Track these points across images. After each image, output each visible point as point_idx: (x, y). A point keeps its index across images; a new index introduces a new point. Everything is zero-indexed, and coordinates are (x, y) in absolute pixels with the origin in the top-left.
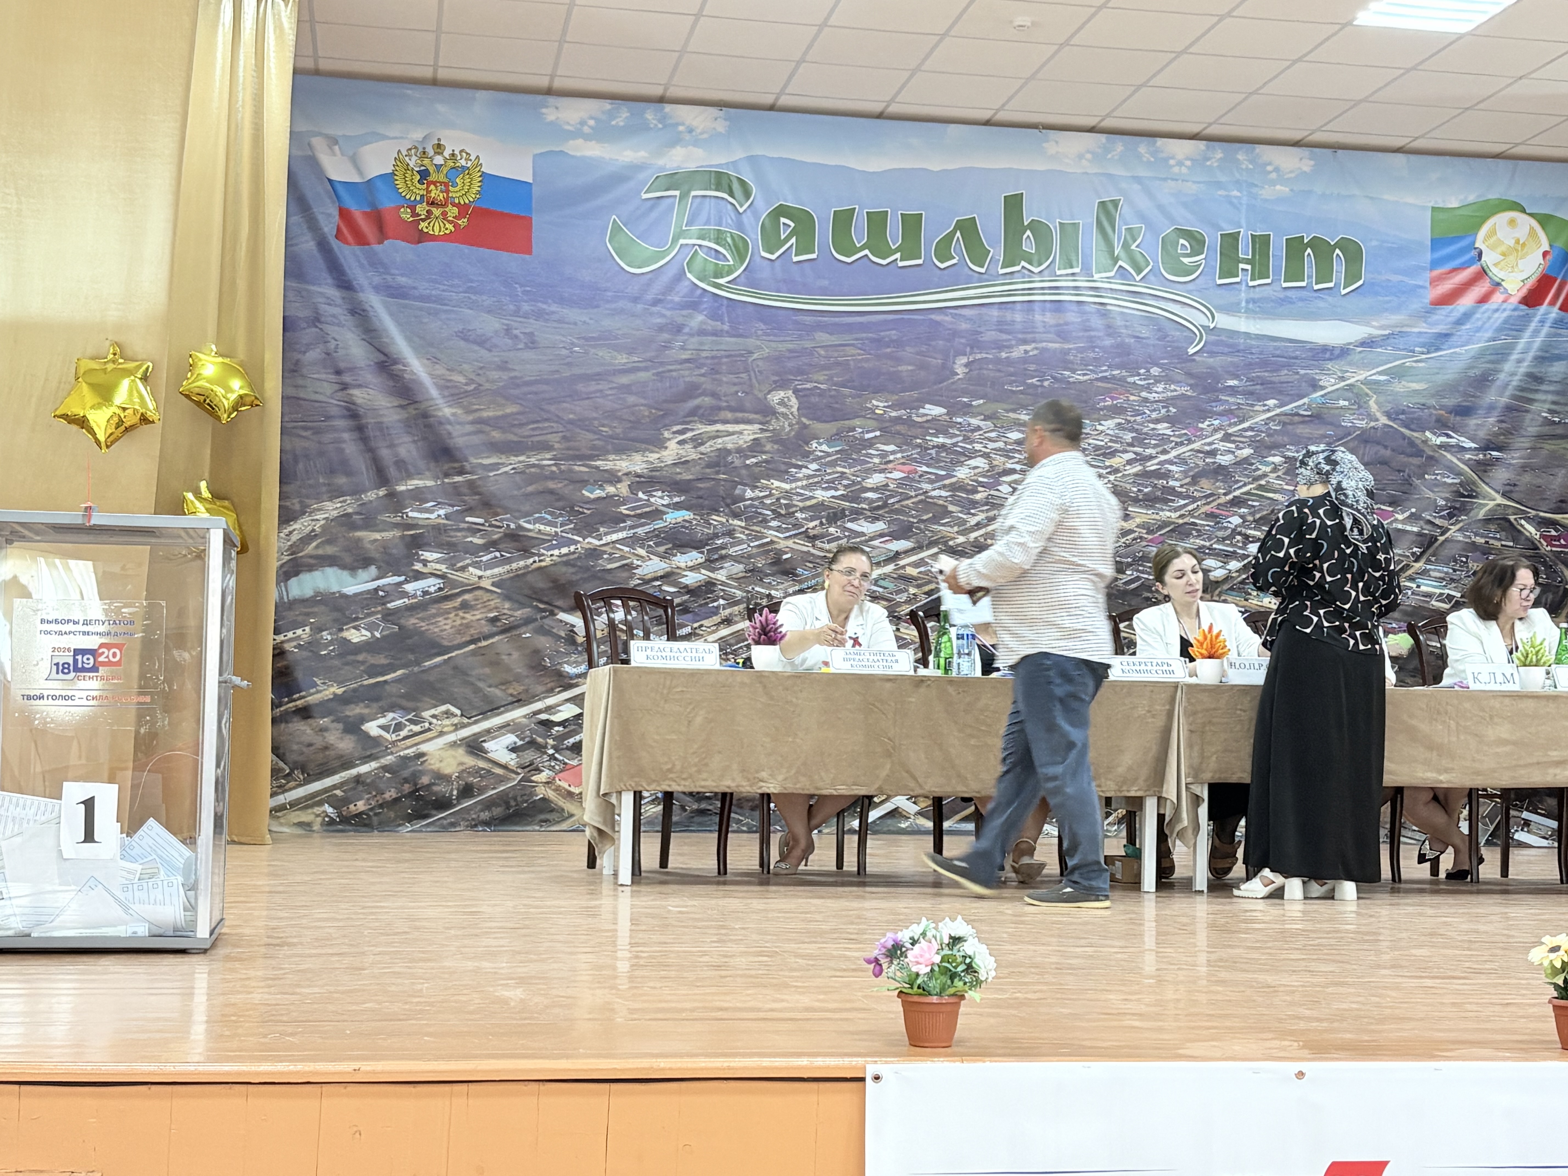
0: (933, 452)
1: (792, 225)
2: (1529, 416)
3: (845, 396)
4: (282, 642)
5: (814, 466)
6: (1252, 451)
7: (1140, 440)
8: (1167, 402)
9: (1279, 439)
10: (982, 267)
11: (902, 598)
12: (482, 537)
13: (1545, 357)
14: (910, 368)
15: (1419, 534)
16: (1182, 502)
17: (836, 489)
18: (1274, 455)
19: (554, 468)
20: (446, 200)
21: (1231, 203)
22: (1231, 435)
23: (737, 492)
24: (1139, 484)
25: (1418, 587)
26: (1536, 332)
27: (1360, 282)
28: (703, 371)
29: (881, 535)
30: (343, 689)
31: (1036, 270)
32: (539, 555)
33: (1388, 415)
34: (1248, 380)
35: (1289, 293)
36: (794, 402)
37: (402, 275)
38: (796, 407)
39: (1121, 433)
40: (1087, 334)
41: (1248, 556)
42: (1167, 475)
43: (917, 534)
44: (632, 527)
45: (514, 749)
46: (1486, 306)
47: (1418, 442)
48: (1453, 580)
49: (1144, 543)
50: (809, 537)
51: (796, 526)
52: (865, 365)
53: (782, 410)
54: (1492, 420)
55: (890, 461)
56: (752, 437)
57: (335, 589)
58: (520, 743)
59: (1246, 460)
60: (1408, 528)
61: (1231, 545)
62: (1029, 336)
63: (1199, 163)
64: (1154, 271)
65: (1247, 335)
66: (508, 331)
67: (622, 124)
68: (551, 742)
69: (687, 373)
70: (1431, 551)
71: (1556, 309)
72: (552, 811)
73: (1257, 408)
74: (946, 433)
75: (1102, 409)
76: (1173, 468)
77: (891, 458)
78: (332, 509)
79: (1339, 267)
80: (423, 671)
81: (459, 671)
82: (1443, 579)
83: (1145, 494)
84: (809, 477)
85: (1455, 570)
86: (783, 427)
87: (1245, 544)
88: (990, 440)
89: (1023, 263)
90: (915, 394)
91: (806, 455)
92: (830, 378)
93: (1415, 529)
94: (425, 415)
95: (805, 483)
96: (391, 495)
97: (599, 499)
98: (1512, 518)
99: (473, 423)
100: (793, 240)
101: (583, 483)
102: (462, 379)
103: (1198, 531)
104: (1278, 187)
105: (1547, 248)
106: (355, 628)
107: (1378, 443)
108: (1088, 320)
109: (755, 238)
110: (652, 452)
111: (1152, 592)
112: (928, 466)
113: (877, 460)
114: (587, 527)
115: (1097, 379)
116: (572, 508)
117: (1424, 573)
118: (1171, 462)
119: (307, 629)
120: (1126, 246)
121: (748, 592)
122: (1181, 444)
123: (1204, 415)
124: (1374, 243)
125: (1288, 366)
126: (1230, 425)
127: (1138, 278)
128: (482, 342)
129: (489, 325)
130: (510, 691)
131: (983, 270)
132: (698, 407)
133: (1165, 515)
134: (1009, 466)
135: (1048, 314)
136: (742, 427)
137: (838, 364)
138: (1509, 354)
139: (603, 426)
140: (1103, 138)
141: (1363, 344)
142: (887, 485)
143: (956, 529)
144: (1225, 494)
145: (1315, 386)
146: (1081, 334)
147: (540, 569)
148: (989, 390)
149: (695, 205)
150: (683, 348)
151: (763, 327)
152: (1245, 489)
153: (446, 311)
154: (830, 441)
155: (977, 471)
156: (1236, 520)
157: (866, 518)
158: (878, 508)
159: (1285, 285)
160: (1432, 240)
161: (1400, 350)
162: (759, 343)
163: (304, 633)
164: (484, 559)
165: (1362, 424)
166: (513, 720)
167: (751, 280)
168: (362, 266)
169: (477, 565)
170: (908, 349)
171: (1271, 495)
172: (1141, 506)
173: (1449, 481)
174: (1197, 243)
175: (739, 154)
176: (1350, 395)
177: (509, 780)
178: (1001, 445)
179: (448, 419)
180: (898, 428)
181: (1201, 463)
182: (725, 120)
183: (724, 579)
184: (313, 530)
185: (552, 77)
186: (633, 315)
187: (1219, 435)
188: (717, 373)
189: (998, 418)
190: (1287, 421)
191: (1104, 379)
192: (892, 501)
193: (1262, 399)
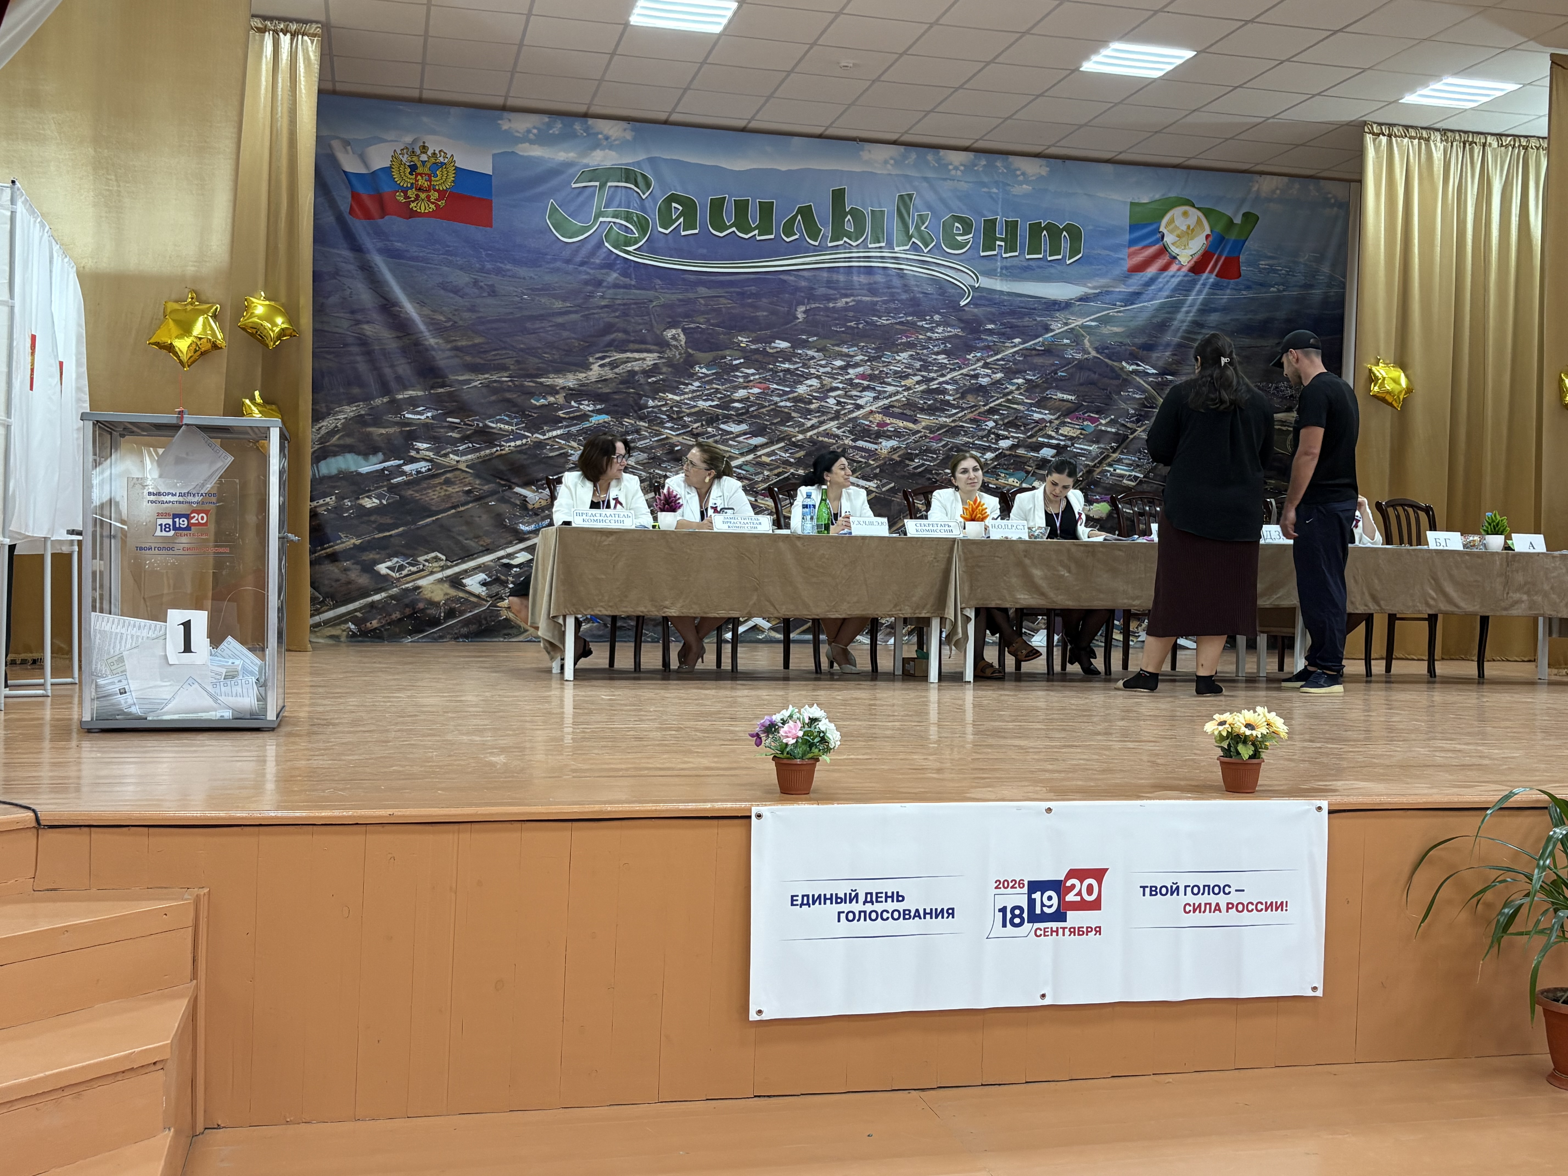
0: (781, 374)
1: (681, 208)
3: (719, 334)
4: (316, 507)
5: (697, 384)
6: (1003, 375)
7: (925, 367)
8: (945, 340)
9: (1021, 366)
10: (816, 241)
11: (759, 478)
12: (458, 433)
13: (1206, 309)
14: (765, 313)
15: (1116, 434)
16: (954, 411)
17: (713, 401)
18: (1018, 378)
19: (510, 384)
20: (429, 187)
21: (991, 197)
22: (988, 363)
24: (925, 399)
25: (1115, 470)
26: (1200, 292)
27: (1080, 255)
28: (617, 314)
30: (360, 541)
31: (854, 244)
32: (500, 446)
33: (1097, 350)
34: (1001, 324)
35: (1031, 263)
36: (682, 337)
37: (398, 241)
38: (684, 341)
39: (912, 362)
40: (890, 290)
41: (999, 449)
42: (944, 392)
43: (770, 433)
44: (566, 427)
45: (484, 584)
46: (1166, 273)
47: (1117, 369)
48: (1138, 466)
49: (928, 440)
50: (693, 434)
51: (685, 426)
52: (733, 311)
53: (674, 343)
54: (1167, 354)
55: (751, 381)
56: (652, 362)
57: (353, 469)
58: (489, 580)
59: (999, 382)
60: (1109, 429)
61: (988, 441)
62: (849, 292)
63: (969, 168)
64: (938, 246)
65: (1001, 292)
66: (476, 283)
67: (557, 132)
68: (511, 579)
69: (605, 315)
70: (1123, 445)
71: (1213, 276)
72: (513, 627)
73: (1007, 344)
74: (790, 361)
75: (900, 345)
76: (948, 387)
77: (752, 378)
78: (349, 411)
79: (1065, 244)
80: (418, 528)
81: (444, 529)
82: (1131, 465)
83: (929, 405)
84: (694, 391)
85: (1140, 459)
86: (675, 355)
87: (997, 441)
88: (821, 366)
89: (845, 239)
90: (768, 332)
91: (691, 376)
92: (708, 320)
93: (1113, 430)
94: (417, 343)
95: (690, 395)
96: (393, 401)
97: (543, 406)
99: (451, 349)
100: (681, 220)
101: (531, 394)
102: (442, 318)
103: (965, 431)
104: (1024, 186)
105: (1209, 233)
106: (368, 497)
107: (1090, 370)
108: (891, 280)
109: (654, 218)
110: (581, 372)
111: (932, 474)
112: (777, 384)
113: (741, 380)
114: (535, 426)
115: (896, 323)
116: (523, 412)
117: (1119, 461)
118: (947, 383)
119: (333, 497)
120: (918, 228)
121: (650, 473)
122: (954, 370)
123: (971, 349)
124: (1090, 227)
125: (1029, 314)
126: (988, 357)
127: (926, 251)
128: (456, 291)
129: (461, 279)
130: (481, 543)
131: (817, 244)
132: (613, 340)
133: (943, 420)
134: (834, 385)
135: (862, 276)
136: (645, 355)
137: (714, 310)
138: (1182, 307)
139: (545, 353)
140: (902, 149)
141: (1081, 299)
142: (749, 398)
143: (797, 429)
144: (984, 406)
145: (1047, 329)
146: (885, 291)
147: (501, 455)
148: (820, 330)
149: (610, 193)
150: (602, 297)
151: (660, 282)
152: (997, 402)
153: (430, 269)
154: (708, 367)
155: (811, 388)
156: (991, 424)
157: (734, 421)
158: (742, 414)
159: (1028, 257)
160: (1130, 226)
161: (1106, 304)
162: (657, 294)
163: (331, 500)
164: (461, 448)
165: (1078, 356)
166: (483, 564)
167: (651, 248)
168: (368, 234)
169: (456, 453)
170: (764, 300)
171: (1015, 406)
172: (926, 414)
173: (1137, 396)
174: (967, 227)
175: (641, 156)
176: (1071, 335)
177: (481, 606)
178: (828, 369)
179: (432, 347)
180: (756, 356)
181: (968, 384)
182: (632, 130)
183: (633, 464)
184: (336, 427)
185: (506, 97)
186: (567, 273)
187: (980, 364)
188: (627, 315)
189: (827, 351)
190: (1028, 353)
191: (901, 323)
192: (752, 409)
193: (1010, 338)
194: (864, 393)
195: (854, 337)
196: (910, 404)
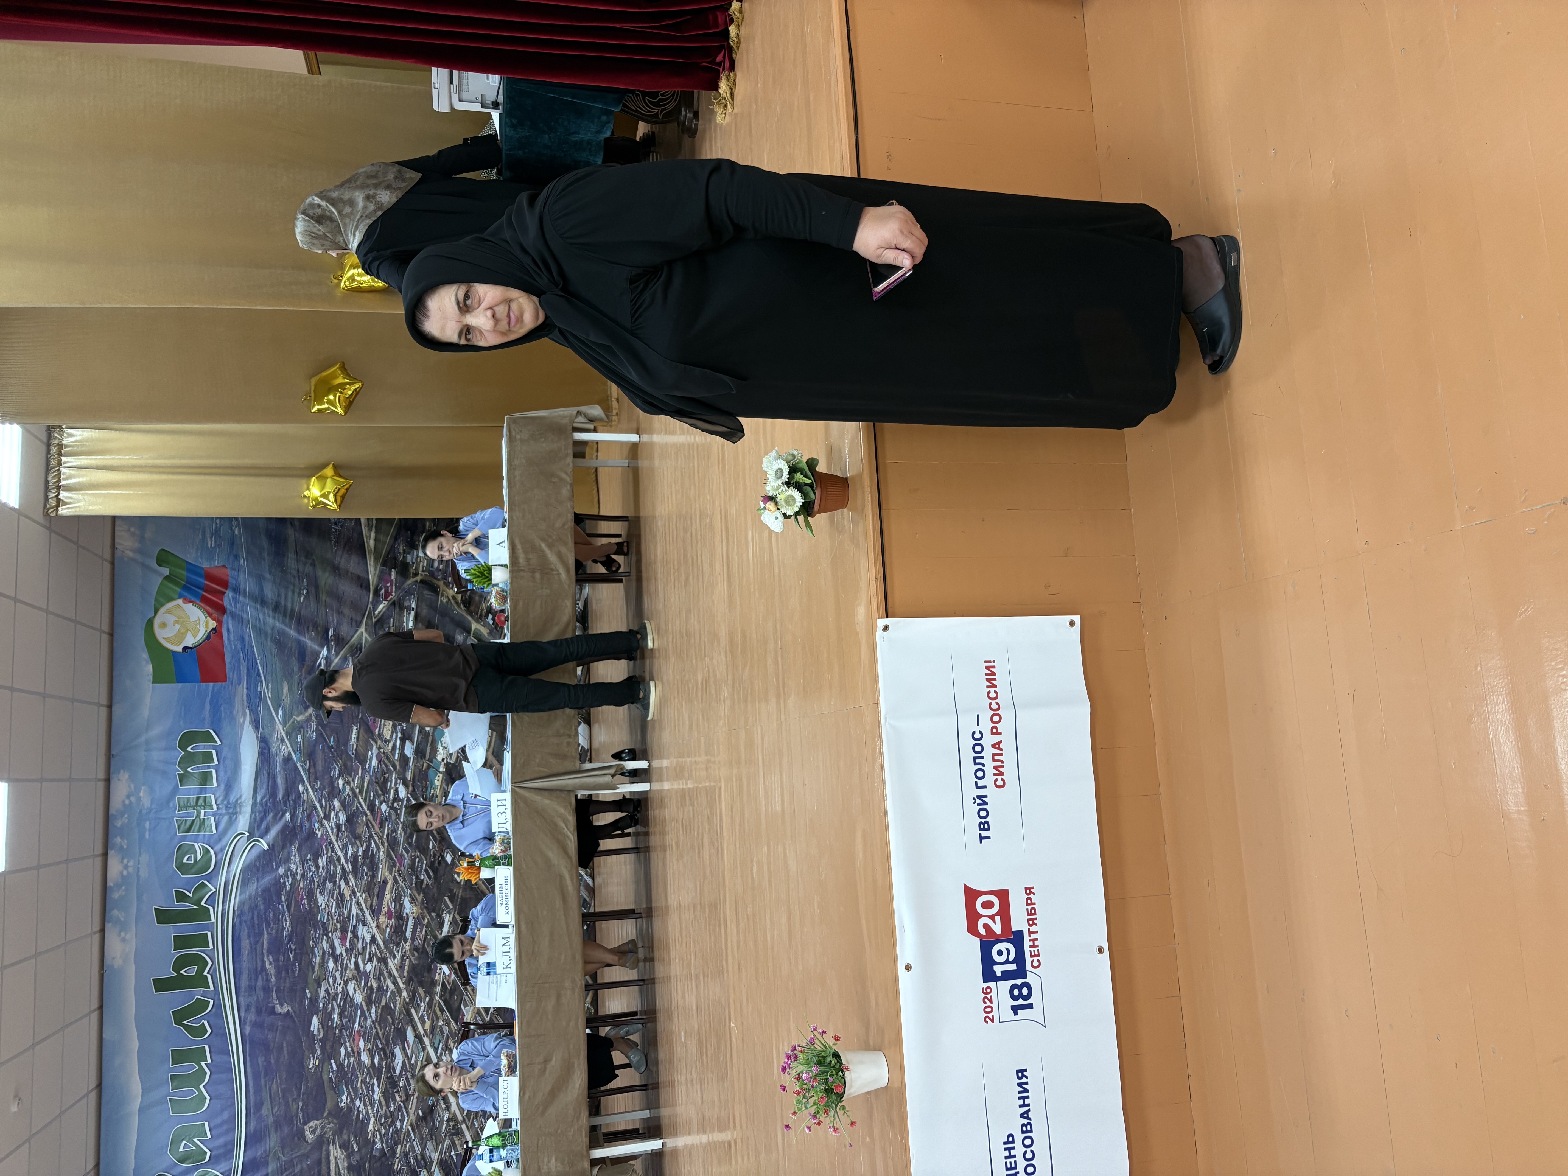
0: (344, 1021)
2: (303, 612)
3: (307, 1088)
5: (358, 1103)
6: (336, 799)
8: (303, 861)
9: (326, 781)
10: (209, 1002)
11: (446, 1029)
13: (261, 600)
14: (285, 1044)
16: (373, 844)
17: (373, 1085)
18: (338, 784)
21: (155, 827)
22: (325, 815)
23: (377, 1154)
24: (362, 875)
26: (243, 608)
27: (212, 731)
29: (404, 1049)
31: (210, 963)
34: (285, 805)
35: (221, 780)
36: (312, 1124)
38: (316, 1121)
39: (327, 891)
40: (256, 922)
42: (355, 856)
43: (402, 1025)
49: (402, 868)
50: (407, 1099)
51: (399, 1109)
52: (284, 1076)
53: (318, 1131)
54: (307, 637)
55: (353, 1050)
56: (339, 1150)
59: (342, 803)
62: (259, 962)
64: (209, 877)
65: (253, 808)
71: (226, 592)
73: (305, 798)
74: (331, 1014)
75: (311, 906)
76: (350, 852)
77: (349, 1049)
83: (369, 870)
84: (365, 1105)
86: (330, 1128)
88: (335, 982)
89: (205, 973)
90: (304, 1039)
91: (350, 1109)
92: (294, 1100)
95: (369, 1108)
98: (374, 620)
100: (195, 1140)
103: (392, 832)
104: (141, 794)
105: (181, 600)
108: (246, 922)
111: (435, 860)
112: (354, 1023)
113: (352, 1060)
115: (289, 912)
118: (346, 855)
120: (191, 901)
121: (446, 1136)
122: (333, 849)
123: (311, 834)
124: (181, 723)
125: (274, 779)
126: (318, 816)
127: (214, 889)
131: (212, 1002)
133: (382, 855)
134: (353, 966)
135: (243, 952)
136: (332, 1158)
137: (284, 1096)
140: (108, 926)
141: (257, 728)
142: (369, 1050)
143: (397, 998)
144: (366, 815)
145: (288, 760)
146: (256, 926)
148: (299, 987)
151: (260, 1146)
152: (363, 803)
154: (340, 1094)
155: (357, 989)
156: (384, 807)
157: (393, 1061)
158: (385, 1054)
159: (215, 785)
160: (179, 682)
161: (260, 701)
162: (271, 1155)
165: (314, 726)
171: (366, 784)
172: (377, 873)
174: (187, 849)
176: (294, 734)
178: (338, 974)
180: (328, 1047)
181: (346, 834)
183: (437, 1154)
187: (326, 823)
189: (319, 977)
190: (313, 777)
191: (289, 907)
192: (380, 1045)
193: (299, 796)
194: (359, 936)
195: (304, 951)
196: (368, 890)
